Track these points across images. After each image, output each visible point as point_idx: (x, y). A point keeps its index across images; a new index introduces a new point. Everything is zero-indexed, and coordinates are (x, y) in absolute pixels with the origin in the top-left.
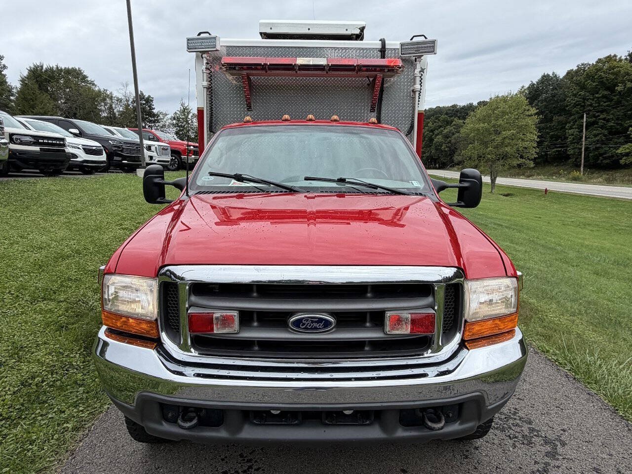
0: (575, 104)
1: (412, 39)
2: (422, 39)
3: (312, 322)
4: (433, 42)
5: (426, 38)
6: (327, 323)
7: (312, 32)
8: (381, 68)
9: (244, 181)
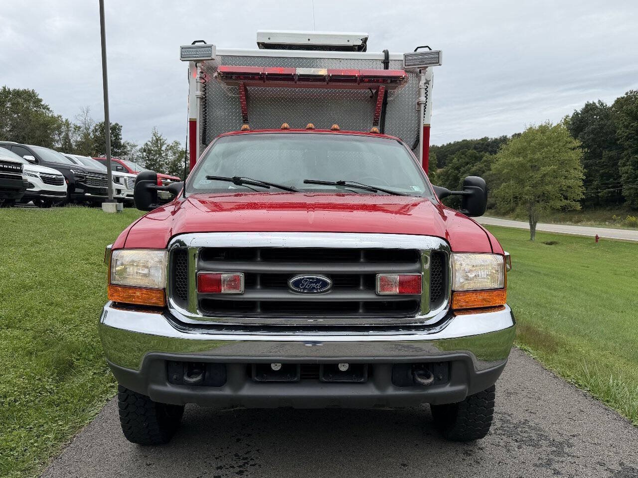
0: (627, 136)
1: (416, 50)
2: (427, 50)
3: (311, 282)
4: (438, 53)
5: (430, 49)
6: (325, 284)
7: (313, 42)
8: (384, 79)
9: (243, 184)
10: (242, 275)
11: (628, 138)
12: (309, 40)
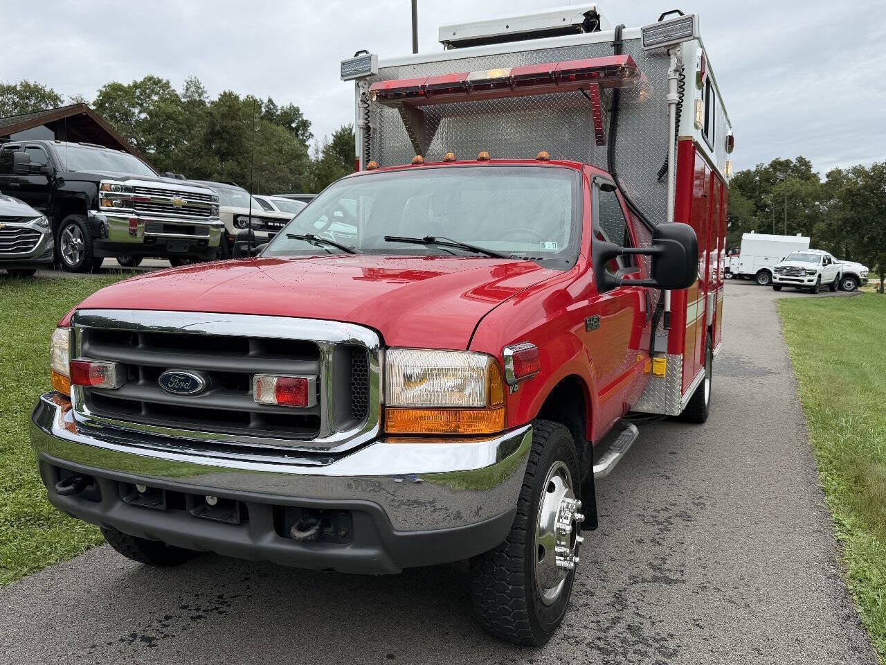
1: (661, 19)
3: (180, 381)
4: (691, 19)
5: (681, 14)
6: (195, 384)
7: (512, 30)
12: (507, 27)
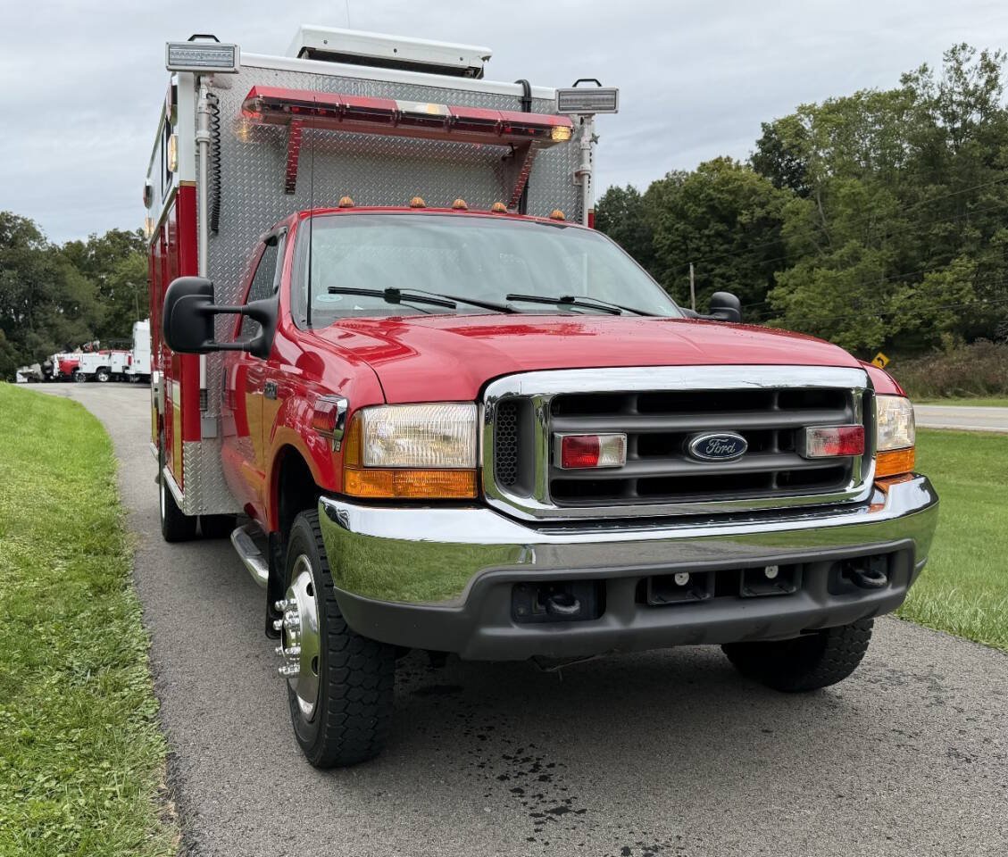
1: (575, 85)
3: (722, 444)
4: (615, 92)
5: (599, 85)
6: (739, 445)
9: (402, 302)
10: (624, 437)
11: (671, 249)
12: (395, 51)
